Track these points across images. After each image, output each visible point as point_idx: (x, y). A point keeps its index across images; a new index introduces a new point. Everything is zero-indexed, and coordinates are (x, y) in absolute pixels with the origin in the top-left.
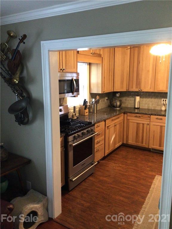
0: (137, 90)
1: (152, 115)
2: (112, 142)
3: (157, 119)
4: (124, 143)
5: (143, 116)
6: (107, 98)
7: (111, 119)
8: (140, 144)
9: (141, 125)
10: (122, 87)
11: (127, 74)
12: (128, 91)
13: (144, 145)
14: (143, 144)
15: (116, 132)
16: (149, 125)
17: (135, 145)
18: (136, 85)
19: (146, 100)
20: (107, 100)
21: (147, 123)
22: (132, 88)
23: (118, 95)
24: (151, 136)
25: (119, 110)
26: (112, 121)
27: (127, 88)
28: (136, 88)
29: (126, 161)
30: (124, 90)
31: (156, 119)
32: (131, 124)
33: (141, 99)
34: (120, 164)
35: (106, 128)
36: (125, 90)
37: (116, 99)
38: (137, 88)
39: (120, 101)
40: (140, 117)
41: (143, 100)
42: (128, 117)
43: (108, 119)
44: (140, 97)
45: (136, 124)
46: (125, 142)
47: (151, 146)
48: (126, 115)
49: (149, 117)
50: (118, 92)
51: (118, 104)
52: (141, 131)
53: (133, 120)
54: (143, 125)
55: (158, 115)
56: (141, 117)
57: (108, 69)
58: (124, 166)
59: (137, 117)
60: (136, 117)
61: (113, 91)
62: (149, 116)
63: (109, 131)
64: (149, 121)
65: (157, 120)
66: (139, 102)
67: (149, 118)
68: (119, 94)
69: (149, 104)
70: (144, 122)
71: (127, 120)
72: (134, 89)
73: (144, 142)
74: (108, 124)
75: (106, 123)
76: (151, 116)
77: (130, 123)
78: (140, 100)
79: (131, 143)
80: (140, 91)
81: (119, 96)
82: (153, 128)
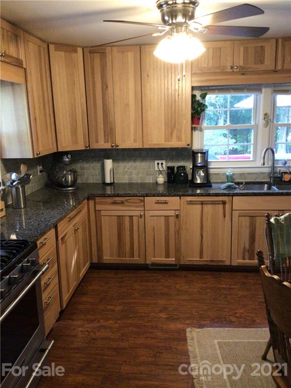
0: (107, 146)
1: (147, 196)
2: (74, 270)
3: (158, 203)
4: (94, 262)
5: (129, 201)
6: (41, 168)
7: (66, 219)
8: (127, 260)
9: (127, 220)
10: (75, 142)
11: (83, 112)
12: (88, 148)
13: (137, 259)
14: (133, 257)
15: (78, 246)
16: (143, 216)
17: (118, 262)
18: (105, 136)
19: (125, 167)
20: (41, 172)
21: (138, 213)
22: (97, 142)
23: (67, 160)
24: (149, 238)
25: (74, 194)
26: (69, 221)
27: (85, 142)
28: (105, 142)
29: (112, 307)
30: (81, 146)
31: (156, 203)
32: (105, 221)
33: (116, 165)
34: (101, 321)
35: (60, 241)
36: (83, 148)
37: (62, 169)
38: (108, 142)
39: (74, 172)
40: (122, 203)
41: (118, 166)
42: (97, 206)
43: (61, 219)
44: (113, 161)
45: (115, 219)
46: (95, 260)
47: (151, 259)
48: (91, 203)
49: (141, 200)
50: (66, 153)
51: (70, 178)
52: (128, 233)
53: (110, 211)
54: (130, 218)
55: (158, 196)
56: (126, 203)
57: (41, 100)
58: (111, 322)
59: (117, 203)
60: (115, 203)
61: (56, 151)
62: (142, 198)
63: (66, 246)
64: (143, 209)
65: (157, 205)
66: (113, 171)
67: (143, 204)
68: (69, 156)
69: (131, 174)
70: (131, 213)
71: (95, 212)
72: (102, 144)
73: (136, 253)
74: (63, 232)
75: (59, 230)
76: (145, 198)
77: (102, 217)
78: (113, 166)
79: (110, 260)
80: (114, 147)
81: (69, 161)
82: (150, 223)
